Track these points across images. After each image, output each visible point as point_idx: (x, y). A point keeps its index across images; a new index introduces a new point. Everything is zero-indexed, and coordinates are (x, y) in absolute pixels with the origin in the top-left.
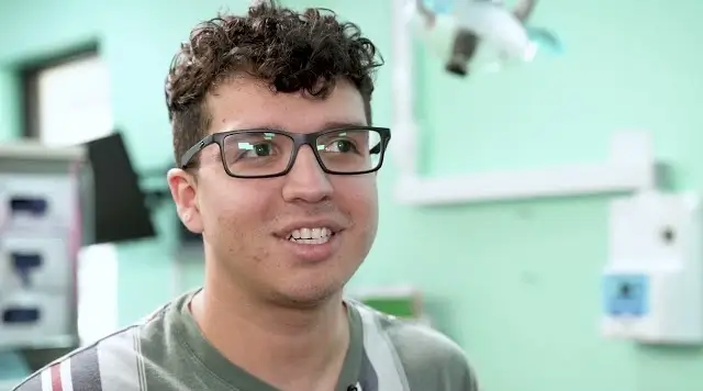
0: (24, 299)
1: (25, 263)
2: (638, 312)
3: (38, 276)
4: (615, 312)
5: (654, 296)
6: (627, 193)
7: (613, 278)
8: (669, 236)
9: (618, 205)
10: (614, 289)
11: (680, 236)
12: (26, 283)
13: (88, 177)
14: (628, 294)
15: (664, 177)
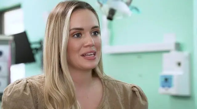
2: (170, 86)
4: (163, 86)
5: (175, 82)
6: (168, 51)
7: (162, 76)
8: (179, 64)
9: (165, 55)
10: (163, 80)
11: (182, 64)
13: (14, 45)
14: (167, 81)
15: (178, 47)
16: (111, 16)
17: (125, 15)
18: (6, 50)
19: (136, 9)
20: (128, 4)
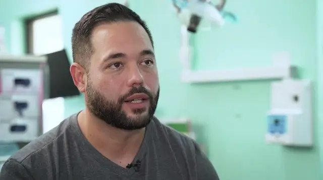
0: (19, 122)
1: (21, 106)
2: (282, 132)
3: (26, 112)
4: (272, 132)
5: (289, 125)
6: (279, 79)
7: (270, 117)
8: (296, 99)
10: (272, 122)
11: (301, 99)
12: (21, 115)
13: (47, 70)
14: (277, 124)
15: (295, 72)
16: (193, 26)
17: (214, 24)
18: (36, 77)
19: (232, 15)
20: (220, 8)
